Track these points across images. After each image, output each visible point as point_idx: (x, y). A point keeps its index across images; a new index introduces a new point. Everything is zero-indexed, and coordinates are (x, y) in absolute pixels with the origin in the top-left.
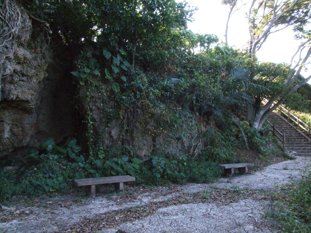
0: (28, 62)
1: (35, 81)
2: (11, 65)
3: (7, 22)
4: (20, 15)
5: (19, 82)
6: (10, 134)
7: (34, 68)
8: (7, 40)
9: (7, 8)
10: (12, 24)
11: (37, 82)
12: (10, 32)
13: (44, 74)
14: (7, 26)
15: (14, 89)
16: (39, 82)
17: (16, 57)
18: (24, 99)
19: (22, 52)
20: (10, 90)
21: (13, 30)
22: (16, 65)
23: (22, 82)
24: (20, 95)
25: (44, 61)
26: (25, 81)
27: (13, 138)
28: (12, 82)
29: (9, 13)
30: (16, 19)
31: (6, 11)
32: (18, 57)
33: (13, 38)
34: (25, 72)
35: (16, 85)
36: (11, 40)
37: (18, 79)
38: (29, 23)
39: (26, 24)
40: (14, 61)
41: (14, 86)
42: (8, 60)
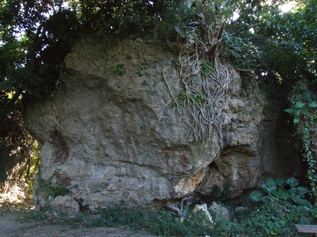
0: (243, 109)
1: (253, 125)
2: (228, 116)
3: (219, 81)
4: (228, 72)
5: (238, 129)
6: (238, 176)
7: (249, 114)
8: (220, 96)
9: (217, 70)
10: (223, 82)
11: (256, 126)
12: (222, 88)
13: (261, 117)
14: (219, 84)
15: (234, 136)
16: (257, 126)
17: (232, 108)
18: (244, 143)
19: (236, 102)
20: (231, 137)
21: (224, 87)
22: (233, 114)
23: (240, 129)
24: (240, 140)
25: (258, 105)
26: (243, 127)
27: (241, 180)
28: (231, 130)
29: (219, 73)
30: (225, 77)
31: (217, 73)
32: (233, 107)
33: (225, 93)
34: (241, 119)
35: (236, 132)
36: (224, 95)
37: (237, 127)
38: (237, 76)
39: (234, 77)
40: (230, 111)
41: (234, 133)
42: (224, 112)
